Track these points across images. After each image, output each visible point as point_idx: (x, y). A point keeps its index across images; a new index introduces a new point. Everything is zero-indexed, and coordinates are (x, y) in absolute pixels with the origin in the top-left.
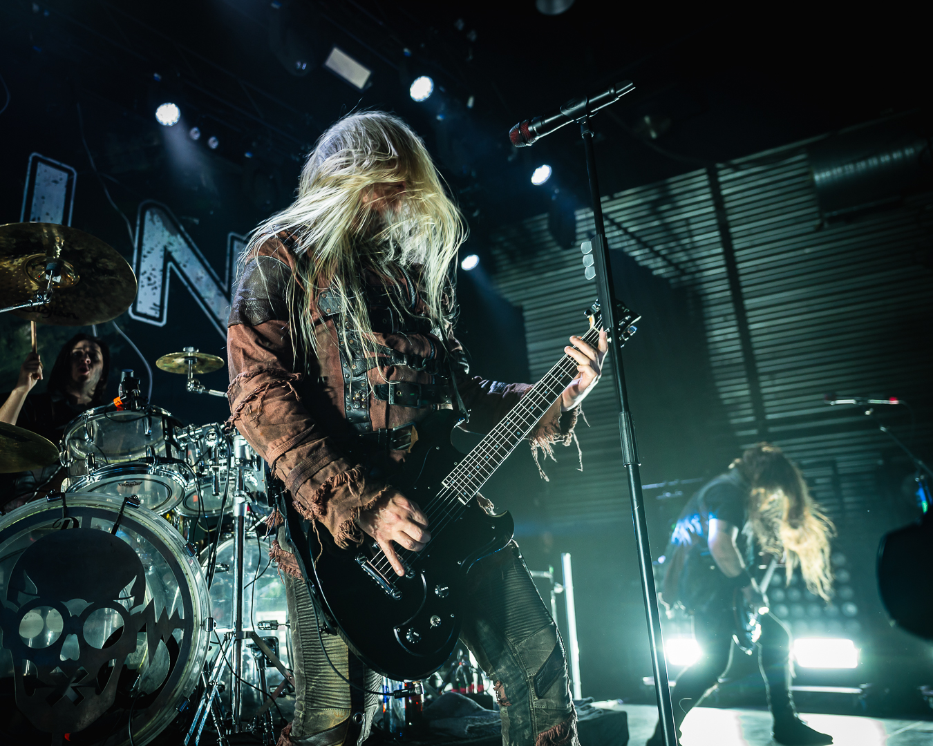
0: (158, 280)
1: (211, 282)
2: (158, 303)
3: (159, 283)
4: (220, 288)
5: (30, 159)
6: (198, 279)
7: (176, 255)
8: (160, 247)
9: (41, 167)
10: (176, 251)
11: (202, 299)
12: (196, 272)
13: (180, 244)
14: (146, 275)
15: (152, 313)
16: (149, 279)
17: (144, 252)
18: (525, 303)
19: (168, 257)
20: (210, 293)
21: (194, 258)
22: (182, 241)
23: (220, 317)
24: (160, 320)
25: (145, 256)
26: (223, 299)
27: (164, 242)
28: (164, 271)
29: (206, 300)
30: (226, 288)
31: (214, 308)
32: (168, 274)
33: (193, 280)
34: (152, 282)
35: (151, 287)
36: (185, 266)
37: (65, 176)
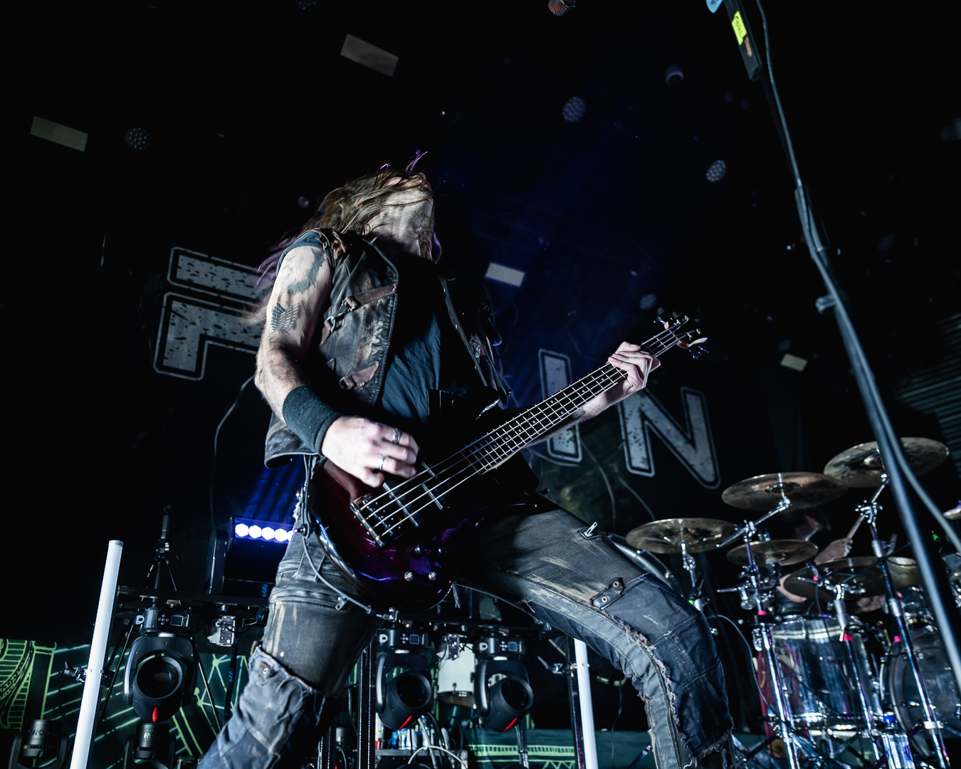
0: (640, 437)
1: (678, 433)
2: (645, 456)
3: (642, 440)
4: (685, 437)
5: (539, 355)
6: (668, 432)
7: (648, 414)
8: (636, 410)
9: (548, 360)
10: (647, 410)
11: (675, 448)
12: (665, 426)
13: (648, 404)
14: (633, 434)
15: (643, 466)
16: (635, 437)
17: (627, 416)
18: (937, 410)
19: (643, 417)
20: (679, 443)
21: (661, 414)
22: (649, 401)
23: (692, 462)
24: (649, 471)
25: (628, 419)
26: (690, 447)
27: (638, 405)
28: (643, 428)
29: (678, 449)
30: (689, 436)
31: (685, 454)
32: (647, 431)
33: (664, 433)
34: (637, 439)
35: (638, 444)
36: (656, 422)
37: (562, 363)
